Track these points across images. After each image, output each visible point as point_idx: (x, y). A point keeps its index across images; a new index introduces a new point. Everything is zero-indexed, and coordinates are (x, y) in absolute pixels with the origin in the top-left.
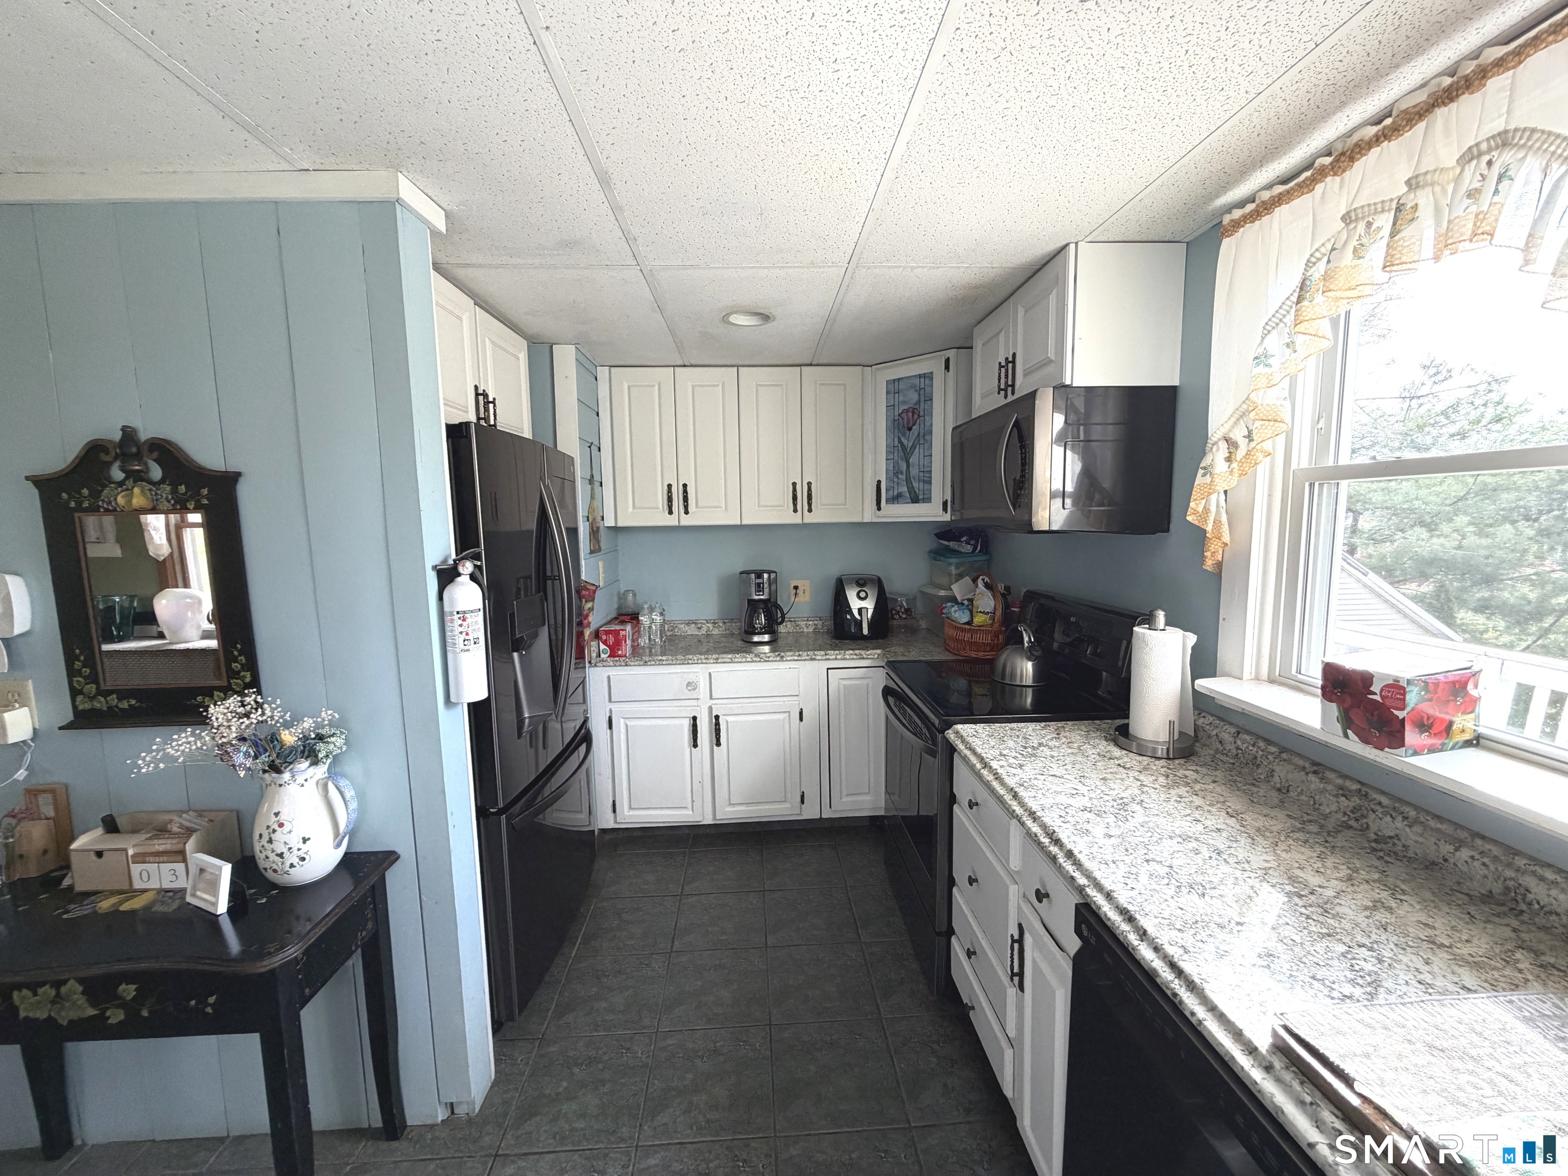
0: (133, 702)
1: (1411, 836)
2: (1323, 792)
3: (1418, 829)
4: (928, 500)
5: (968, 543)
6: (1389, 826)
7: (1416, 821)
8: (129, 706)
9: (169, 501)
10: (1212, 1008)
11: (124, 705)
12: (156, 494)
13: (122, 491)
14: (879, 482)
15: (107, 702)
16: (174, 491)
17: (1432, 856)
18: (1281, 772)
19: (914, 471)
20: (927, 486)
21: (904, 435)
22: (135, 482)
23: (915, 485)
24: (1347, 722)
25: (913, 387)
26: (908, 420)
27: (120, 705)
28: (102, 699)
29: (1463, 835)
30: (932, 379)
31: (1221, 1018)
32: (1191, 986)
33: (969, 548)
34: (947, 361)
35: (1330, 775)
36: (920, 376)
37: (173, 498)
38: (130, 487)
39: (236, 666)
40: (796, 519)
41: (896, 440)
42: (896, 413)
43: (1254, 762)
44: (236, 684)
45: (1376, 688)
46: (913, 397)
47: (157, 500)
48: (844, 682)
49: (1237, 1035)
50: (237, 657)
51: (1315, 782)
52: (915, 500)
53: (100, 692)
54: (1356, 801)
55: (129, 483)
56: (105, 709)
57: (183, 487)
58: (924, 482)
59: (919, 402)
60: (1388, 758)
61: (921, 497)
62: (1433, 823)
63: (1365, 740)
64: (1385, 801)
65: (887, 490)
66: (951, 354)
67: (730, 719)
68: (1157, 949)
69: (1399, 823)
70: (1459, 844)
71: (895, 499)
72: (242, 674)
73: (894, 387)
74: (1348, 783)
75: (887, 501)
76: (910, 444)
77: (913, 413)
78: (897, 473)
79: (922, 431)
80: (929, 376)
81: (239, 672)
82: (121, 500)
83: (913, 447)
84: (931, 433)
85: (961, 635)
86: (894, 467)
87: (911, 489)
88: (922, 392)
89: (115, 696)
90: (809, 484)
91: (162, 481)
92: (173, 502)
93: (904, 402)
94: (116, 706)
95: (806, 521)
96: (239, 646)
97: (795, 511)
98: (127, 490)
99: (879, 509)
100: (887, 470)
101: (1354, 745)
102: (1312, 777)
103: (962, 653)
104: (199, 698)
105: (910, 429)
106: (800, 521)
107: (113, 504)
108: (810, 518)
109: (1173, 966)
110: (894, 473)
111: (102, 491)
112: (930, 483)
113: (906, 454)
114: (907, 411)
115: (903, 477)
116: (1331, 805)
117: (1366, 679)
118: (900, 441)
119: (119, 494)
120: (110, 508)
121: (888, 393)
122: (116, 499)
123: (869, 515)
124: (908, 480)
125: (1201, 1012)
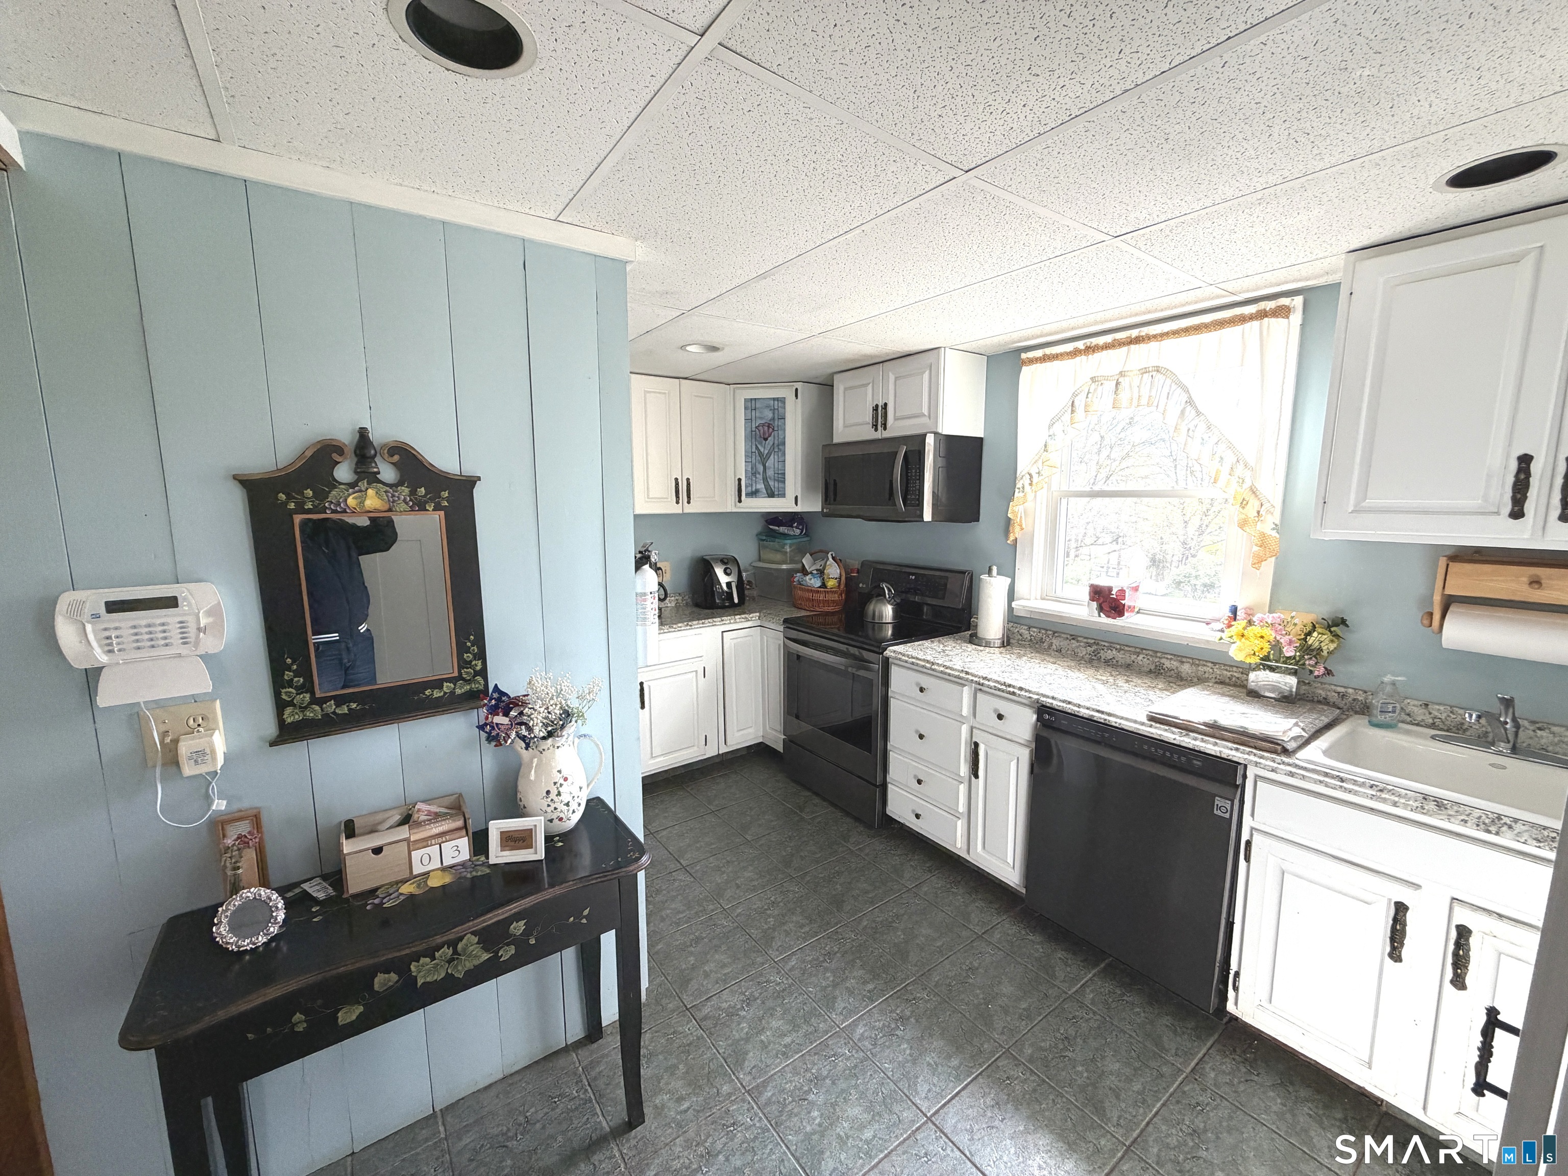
0: (354, 706)
1: (1120, 656)
2: (1078, 647)
3: (1122, 652)
4: (783, 495)
5: (797, 528)
6: (1109, 654)
7: (1121, 649)
8: (350, 710)
9: (407, 503)
10: (1122, 718)
11: (344, 710)
12: (393, 496)
13: (354, 493)
14: (740, 480)
15: (322, 710)
16: (413, 493)
17: (1128, 662)
18: (1056, 642)
19: (770, 473)
20: (781, 485)
21: (761, 443)
22: (369, 483)
23: (771, 483)
24: (1101, 609)
25: (768, 407)
26: (764, 433)
27: (338, 711)
28: (317, 708)
29: (1138, 650)
30: (784, 403)
31: (1127, 719)
32: (1109, 714)
33: (798, 532)
34: (797, 390)
35: (1079, 639)
36: (774, 399)
37: (411, 500)
38: (363, 489)
39: (468, 656)
40: (677, 509)
41: (754, 447)
42: (754, 426)
43: (1042, 641)
44: (467, 673)
45: (1114, 592)
46: (769, 414)
47: (394, 502)
48: (735, 641)
49: (1135, 722)
50: (469, 648)
51: (1074, 644)
52: (771, 495)
53: (315, 701)
54: (1095, 647)
55: (363, 485)
56: (320, 717)
57: (423, 489)
58: (778, 481)
59: (773, 419)
60: (1119, 622)
61: (776, 493)
62: (1126, 648)
63: (1108, 616)
64: (1106, 644)
65: (746, 487)
66: (799, 385)
67: (650, 683)
68: (1088, 709)
69: (1114, 652)
70: (1138, 654)
71: (753, 494)
72: (473, 663)
73: (751, 405)
74: (1089, 641)
75: (747, 495)
76: (766, 452)
77: (769, 427)
78: (754, 474)
79: (776, 442)
80: (782, 401)
81: (471, 661)
82: (351, 501)
83: (769, 455)
84: (784, 444)
85: (816, 596)
86: (752, 468)
87: (767, 487)
88: (776, 412)
89: (332, 702)
90: (688, 480)
91: (400, 483)
92: (411, 503)
93: (761, 418)
94: (334, 713)
95: (686, 511)
96: (472, 637)
97: (677, 502)
98: (360, 491)
99: (740, 501)
100: (746, 470)
101: (1104, 619)
102: (1073, 641)
103: (818, 609)
104: (428, 692)
105: (766, 439)
106: (680, 512)
107: (342, 505)
108: (689, 509)
109: (1098, 711)
110: (752, 474)
111: (329, 492)
112: (784, 482)
113: (764, 460)
114: (763, 425)
115: (760, 477)
116: (1082, 652)
117: (1110, 589)
118: (757, 448)
119: (349, 495)
120: (338, 509)
121: (746, 408)
122: (346, 500)
123: (730, 506)
124: (765, 480)
125: (1119, 721)
